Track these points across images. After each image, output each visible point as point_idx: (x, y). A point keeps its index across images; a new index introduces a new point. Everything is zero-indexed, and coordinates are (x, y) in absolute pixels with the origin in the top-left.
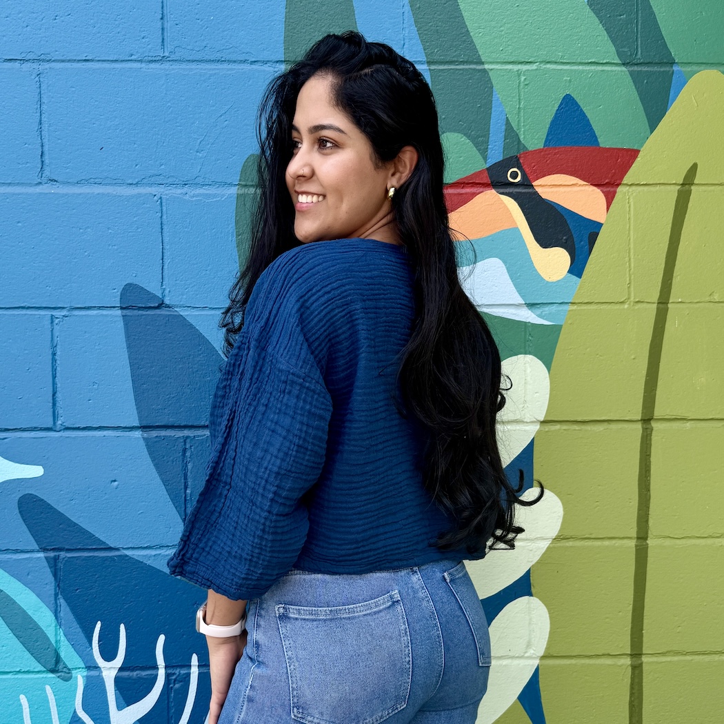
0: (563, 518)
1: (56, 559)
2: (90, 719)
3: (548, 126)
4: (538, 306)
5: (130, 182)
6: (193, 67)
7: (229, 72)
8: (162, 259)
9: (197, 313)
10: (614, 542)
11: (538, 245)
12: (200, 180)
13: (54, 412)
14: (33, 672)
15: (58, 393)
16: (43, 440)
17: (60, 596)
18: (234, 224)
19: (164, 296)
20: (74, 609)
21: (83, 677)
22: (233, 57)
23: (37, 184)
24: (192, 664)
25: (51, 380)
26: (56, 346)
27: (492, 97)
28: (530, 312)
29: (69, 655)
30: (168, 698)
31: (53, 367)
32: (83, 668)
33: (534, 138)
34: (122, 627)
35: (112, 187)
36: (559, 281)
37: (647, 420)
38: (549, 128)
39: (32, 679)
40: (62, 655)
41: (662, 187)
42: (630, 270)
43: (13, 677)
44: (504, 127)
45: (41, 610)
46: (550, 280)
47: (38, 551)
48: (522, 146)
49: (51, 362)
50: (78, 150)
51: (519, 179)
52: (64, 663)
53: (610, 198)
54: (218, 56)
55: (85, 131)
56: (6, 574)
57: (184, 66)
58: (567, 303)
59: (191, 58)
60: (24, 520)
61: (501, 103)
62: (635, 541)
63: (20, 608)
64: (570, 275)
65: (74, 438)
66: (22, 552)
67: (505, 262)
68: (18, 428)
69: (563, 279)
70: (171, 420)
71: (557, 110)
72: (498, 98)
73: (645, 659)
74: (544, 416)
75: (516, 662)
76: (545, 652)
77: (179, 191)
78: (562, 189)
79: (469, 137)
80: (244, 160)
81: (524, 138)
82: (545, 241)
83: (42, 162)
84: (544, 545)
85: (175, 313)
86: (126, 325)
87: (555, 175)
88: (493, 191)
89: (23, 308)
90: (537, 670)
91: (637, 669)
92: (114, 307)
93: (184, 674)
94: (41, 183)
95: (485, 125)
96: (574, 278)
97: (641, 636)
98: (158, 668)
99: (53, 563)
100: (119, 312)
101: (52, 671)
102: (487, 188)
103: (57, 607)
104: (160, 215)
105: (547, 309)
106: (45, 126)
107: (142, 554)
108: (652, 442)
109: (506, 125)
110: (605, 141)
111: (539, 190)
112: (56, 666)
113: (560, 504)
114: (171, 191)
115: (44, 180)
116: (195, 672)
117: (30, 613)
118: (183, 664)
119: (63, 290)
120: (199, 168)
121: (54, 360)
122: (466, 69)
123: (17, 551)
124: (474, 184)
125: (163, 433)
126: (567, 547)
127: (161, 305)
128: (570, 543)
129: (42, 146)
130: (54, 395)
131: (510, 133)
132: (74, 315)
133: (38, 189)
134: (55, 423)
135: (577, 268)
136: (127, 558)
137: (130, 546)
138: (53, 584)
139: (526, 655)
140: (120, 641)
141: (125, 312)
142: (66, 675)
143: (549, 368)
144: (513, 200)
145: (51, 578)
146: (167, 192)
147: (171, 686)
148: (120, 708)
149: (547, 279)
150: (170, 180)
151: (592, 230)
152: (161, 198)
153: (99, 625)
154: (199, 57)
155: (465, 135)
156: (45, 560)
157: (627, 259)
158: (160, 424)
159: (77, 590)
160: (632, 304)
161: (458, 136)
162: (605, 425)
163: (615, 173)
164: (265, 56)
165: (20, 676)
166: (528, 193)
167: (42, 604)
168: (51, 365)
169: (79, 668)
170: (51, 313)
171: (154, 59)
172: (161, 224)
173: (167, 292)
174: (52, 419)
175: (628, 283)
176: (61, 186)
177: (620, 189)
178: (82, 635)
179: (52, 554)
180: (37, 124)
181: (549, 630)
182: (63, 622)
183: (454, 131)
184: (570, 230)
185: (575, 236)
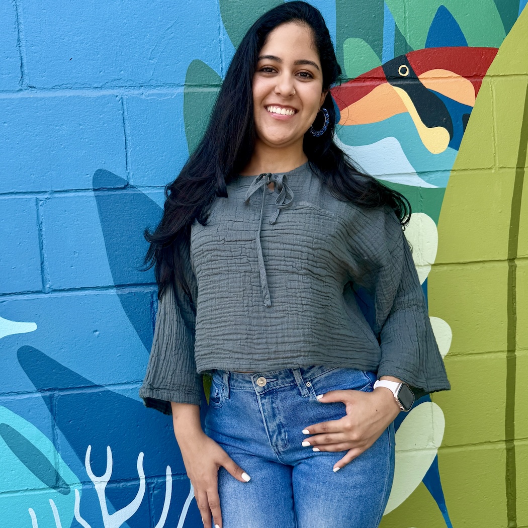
0: (453, 339)
1: (51, 397)
2: (87, 523)
3: (428, 31)
4: (426, 174)
5: (95, 85)
8: (126, 148)
9: (157, 192)
10: (490, 355)
11: (425, 125)
12: (154, 83)
13: (43, 278)
14: (38, 489)
15: (45, 262)
16: (35, 301)
17: (56, 427)
18: (183, 118)
19: (129, 179)
20: (68, 437)
21: (79, 490)
23: (18, 91)
24: (167, 474)
25: (39, 251)
26: (41, 224)
27: (383, 9)
28: (420, 178)
29: (66, 474)
30: (149, 502)
31: (40, 241)
32: (78, 483)
33: (417, 41)
34: (109, 448)
35: (81, 91)
36: (442, 153)
37: (512, 259)
38: (429, 32)
39: (37, 495)
40: (61, 474)
41: (516, 77)
42: (495, 143)
43: (22, 494)
44: (394, 33)
45: (41, 440)
46: (435, 153)
47: (36, 392)
48: (408, 47)
49: (38, 237)
50: (51, 61)
51: (407, 73)
52: (63, 481)
53: (477, 87)
55: (56, 45)
56: (11, 412)
58: (448, 170)
60: (23, 368)
61: (390, 15)
62: (506, 353)
63: (24, 438)
64: (450, 148)
65: (61, 298)
66: (23, 393)
67: (399, 140)
68: (14, 292)
69: (444, 152)
70: (140, 279)
71: (434, 18)
72: (389, 10)
73: (516, 443)
74: (434, 260)
75: (420, 453)
76: (442, 444)
77: (136, 92)
78: (441, 81)
79: (367, 41)
80: (189, 65)
81: (410, 41)
82: (430, 122)
83: (22, 72)
85: (139, 192)
86: (98, 203)
87: (435, 70)
88: (388, 84)
89: (12, 193)
90: (436, 458)
91: (511, 451)
92: (88, 189)
93: (161, 482)
94: (21, 90)
95: (379, 31)
96: (454, 150)
97: (513, 426)
98: (139, 479)
99: (49, 401)
100: (92, 193)
101: (54, 487)
102: (383, 82)
103: (54, 436)
104: (122, 112)
105: (433, 176)
106: (23, 43)
107: (121, 388)
108: (517, 276)
109: (395, 30)
110: (472, 43)
111: (423, 82)
112: (56, 483)
113: (449, 328)
114: (130, 93)
115: (24, 87)
116: (169, 480)
117: (33, 442)
118: (159, 474)
119: (44, 177)
120: (152, 72)
121: (40, 236)
123: (18, 393)
124: (373, 79)
125: (134, 290)
127: (127, 186)
128: (456, 359)
129: (21, 59)
130: (42, 264)
131: (399, 37)
132: (55, 197)
133: (20, 95)
134: (44, 286)
135: (455, 143)
136: (109, 393)
137: (111, 383)
138: (50, 418)
139: (427, 447)
140: (108, 460)
141: (97, 193)
142: (66, 490)
143: (437, 223)
144: (403, 91)
145: (48, 413)
146: (127, 93)
147: (151, 492)
148: (110, 513)
149: (432, 152)
150: (129, 83)
151: (465, 113)
152: (122, 98)
153: (89, 448)
155: (364, 40)
156: (42, 399)
157: (492, 134)
158: (131, 283)
159: (70, 421)
160: (497, 169)
161: (358, 41)
162: (481, 264)
163: (480, 67)
165: (27, 493)
166: (415, 84)
167: (42, 435)
168: (38, 239)
169: (76, 483)
170: (36, 197)
172: (123, 119)
173: (131, 175)
174: (41, 283)
175: (494, 153)
176: (39, 92)
177: (485, 80)
178: (76, 457)
179: (48, 394)
180: (16, 41)
181: (444, 426)
182: (60, 448)
183: (356, 36)
184: (448, 112)
185: (452, 117)
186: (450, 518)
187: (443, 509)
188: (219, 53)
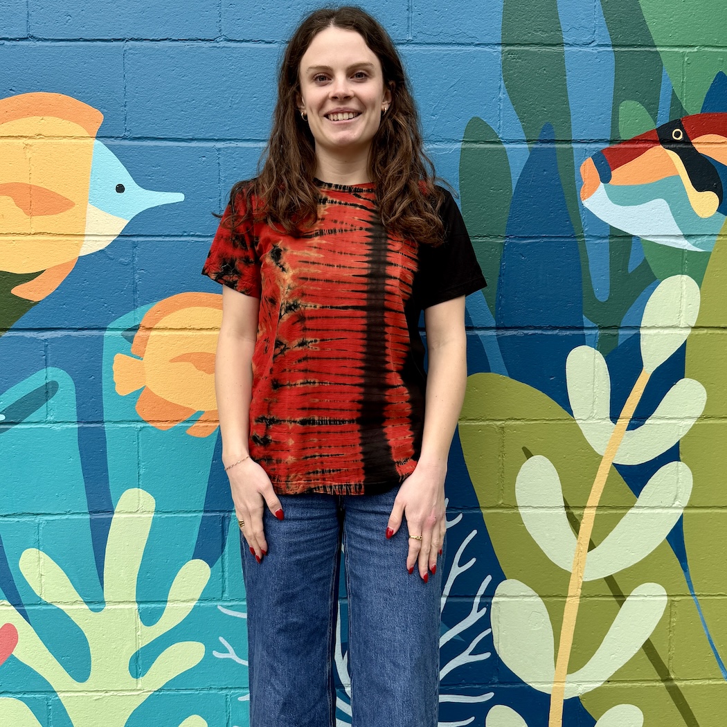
0: (707, 401)
3: (704, 96)
6: (431, 48)
7: (458, 53)
12: (433, 138)
22: (462, 40)
27: (662, 73)
33: (693, 106)
38: (706, 98)
44: (670, 97)
46: (703, 217)
48: (684, 111)
51: (681, 137)
54: (450, 40)
57: (423, 48)
58: (715, 235)
59: (429, 41)
61: (668, 79)
67: (668, 202)
69: (713, 216)
71: (712, 84)
72: (667, 74)
74: (695, 323)
75: (665, 511)
76: (688, 503)
79: (643, 104)
80: (468, 122)
81: (686, 106)
82: (700, 187)
84: (691, 422)
88: (661, 146)
90: (682, 517)
95: (656, 95)
105: (700, 239)
109: (672, 95)
111: (696, 146)
113: (705, 391)
120: (433, 128)
122: (643, 51)
124: (646, 141)
126: (709, 424)
128: (711, 422)
131: (675, 101)
139: (674, 506)
143: (700, 288)
149: (700, 216)
154: (435, 40)
155: (640, 103)
161: (634, 103)
164: (486, 40)
171: (402, 42)
183: (632, 99)
184: (719, 178)
185: (723, 182)
186: (691, 577)
187: (685, 568)
188: (498, 111)
